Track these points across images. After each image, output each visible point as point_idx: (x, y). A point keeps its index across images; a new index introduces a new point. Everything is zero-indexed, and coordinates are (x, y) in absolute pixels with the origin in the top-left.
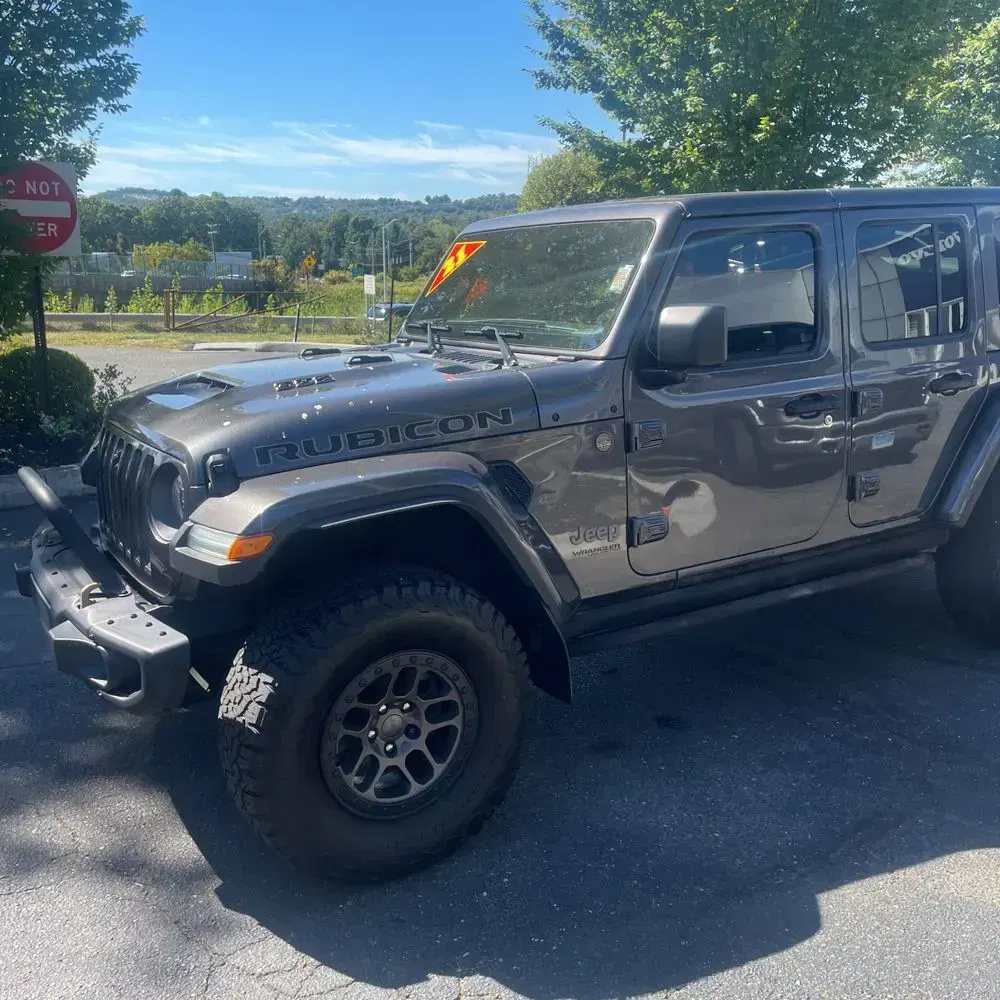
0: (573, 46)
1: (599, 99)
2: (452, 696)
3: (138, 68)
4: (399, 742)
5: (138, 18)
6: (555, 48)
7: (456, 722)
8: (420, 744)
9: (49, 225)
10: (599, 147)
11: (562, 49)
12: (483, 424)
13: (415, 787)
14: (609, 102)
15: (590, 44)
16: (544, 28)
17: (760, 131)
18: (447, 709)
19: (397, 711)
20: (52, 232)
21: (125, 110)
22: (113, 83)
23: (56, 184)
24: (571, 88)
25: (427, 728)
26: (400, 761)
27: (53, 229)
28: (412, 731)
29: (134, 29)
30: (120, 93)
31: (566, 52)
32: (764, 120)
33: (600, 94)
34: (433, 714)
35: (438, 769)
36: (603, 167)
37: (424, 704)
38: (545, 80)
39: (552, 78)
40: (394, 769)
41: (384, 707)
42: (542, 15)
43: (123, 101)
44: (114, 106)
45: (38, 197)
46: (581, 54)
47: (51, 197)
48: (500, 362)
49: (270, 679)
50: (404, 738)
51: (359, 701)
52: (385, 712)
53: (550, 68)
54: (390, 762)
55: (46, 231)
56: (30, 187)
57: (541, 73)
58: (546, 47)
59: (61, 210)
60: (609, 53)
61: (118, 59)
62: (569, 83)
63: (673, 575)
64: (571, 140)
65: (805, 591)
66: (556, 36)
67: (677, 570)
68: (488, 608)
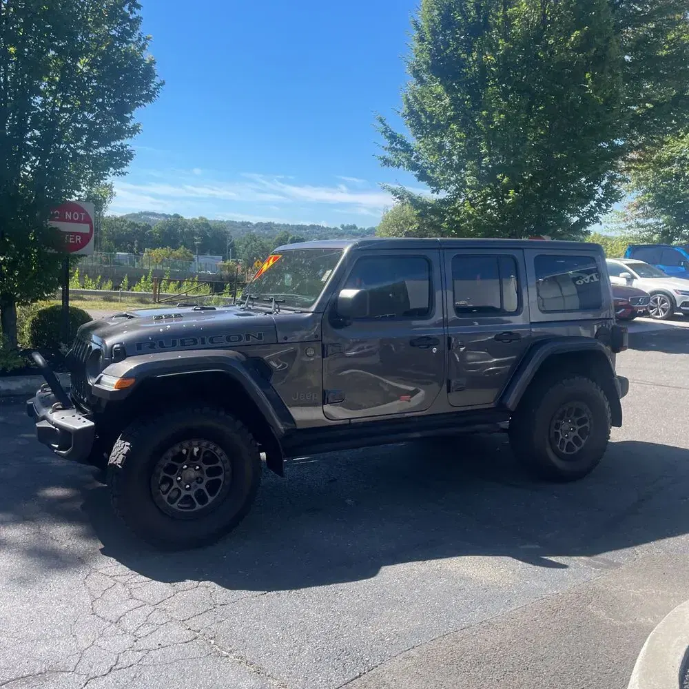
0: (402, 143)
1: (416, 175)
2: (219, 464)
3: (133, 153)
4: (192, 485)
5: (139, 124)
6: (392, 143)
7: (221, 477)
8: (203, 486)
9: (77, 236)
10: (416, 203)
11: (396, 145)
12: (248, 339)
13: (198, 506)
14: (423, 177)
15: (413, 142)
16: (385, 132)
17: (510, 198)
18: (218, 471)
19: (193, 469)
20: (78, 241)
21: (125, 175)
22: (119, 159)
23: (83, 214)
24: (401, 167)
25: (207, 479)
26: (192, 493)
27: (78, 239)
28: (199, 480)
29: (135, 130)
30: (122, 165)
31: (399, 146)
32: (512, 192)
33: (417, 172)
34: (210, 473)
35: (211, 499)
36: (419, 215)
37: (205, 467)
38: (386, 162)
39: (391, 161)
40: (189, 497)
41: (185, 467)
42: (385, 125)
43: (125, 169)
44: (119, 172)
45: (72, 221)
46: (407, 149)
47: (79, 221)
48: (271, 313)
49: (129, 444)
50: (195, 483)
51: (172, 460)
52: (186, 469)
53: (389, 155)
54: (188, 493)
55: (74, 240)
56: (68, 215)
57: (384, 158)
58: (387, 143)
59: (84, 228)
60: (425, 148)
61: (123, 147)
62: (400, 164)
63: (347, 422)
64: (399, 198)
65: (417, 435)
66: (393, 137)
67: (350, 419)
68: (239, 424)
